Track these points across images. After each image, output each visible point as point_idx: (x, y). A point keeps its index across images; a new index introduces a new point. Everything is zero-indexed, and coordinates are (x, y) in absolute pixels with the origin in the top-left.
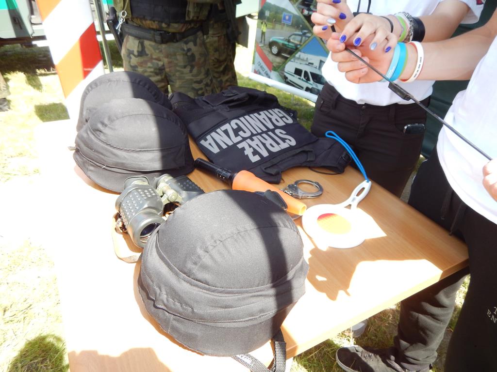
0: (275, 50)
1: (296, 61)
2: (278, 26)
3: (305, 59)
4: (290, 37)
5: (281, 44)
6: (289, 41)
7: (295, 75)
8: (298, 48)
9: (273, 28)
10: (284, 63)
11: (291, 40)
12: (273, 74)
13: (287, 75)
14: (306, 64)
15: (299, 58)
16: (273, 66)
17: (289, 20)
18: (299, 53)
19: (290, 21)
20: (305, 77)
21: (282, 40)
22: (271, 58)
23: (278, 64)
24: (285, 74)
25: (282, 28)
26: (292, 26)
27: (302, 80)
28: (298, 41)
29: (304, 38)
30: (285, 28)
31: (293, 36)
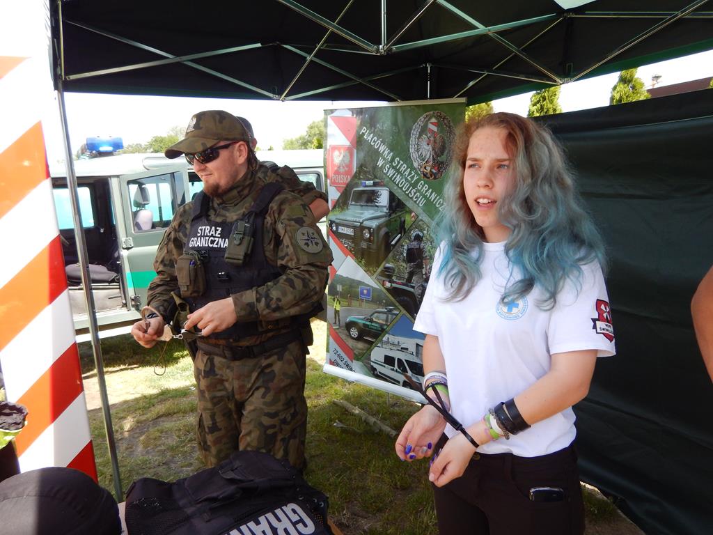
0: (354, 333)
1: (384, 346)
2: (355, 303)
3: (396, 342)
4: (372, 315)
5: (361, 325)
6: (371, 321)
7: (386, 366)
8: (384, 330)
9: (349, 306)
10: (369, 350)
11: (374, 320)
12: (356, 364)
13: (375, 366)
14: (398, 350)
15: (388, 342)
16: (355, 354)
17: (368, 294)
18: (387, 335)
19: (369, 296)
20: (399, 367)
21: (362, 319)
22: (351, 343)
23: (360, 351)
24: (372, 364)
25: (360, 305)
26: (374, 301)
27: (397, 371)
28: (383, 320)
29: (390, 316)
30: (364, 304)
31: (376, 314)
